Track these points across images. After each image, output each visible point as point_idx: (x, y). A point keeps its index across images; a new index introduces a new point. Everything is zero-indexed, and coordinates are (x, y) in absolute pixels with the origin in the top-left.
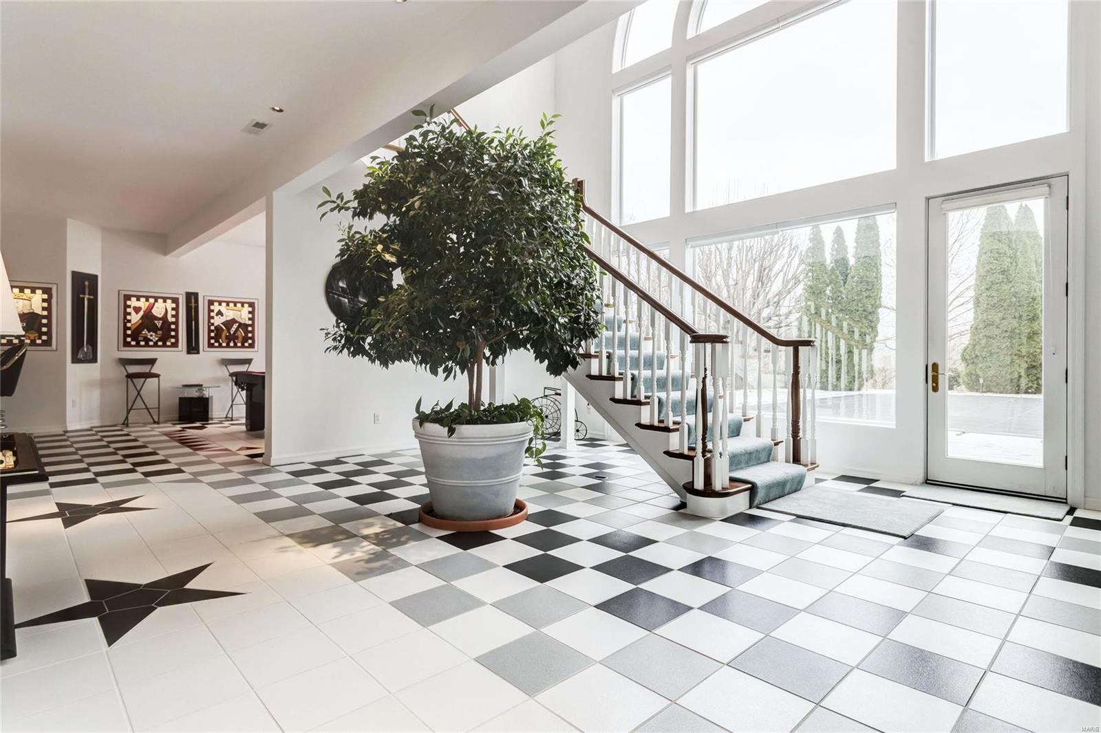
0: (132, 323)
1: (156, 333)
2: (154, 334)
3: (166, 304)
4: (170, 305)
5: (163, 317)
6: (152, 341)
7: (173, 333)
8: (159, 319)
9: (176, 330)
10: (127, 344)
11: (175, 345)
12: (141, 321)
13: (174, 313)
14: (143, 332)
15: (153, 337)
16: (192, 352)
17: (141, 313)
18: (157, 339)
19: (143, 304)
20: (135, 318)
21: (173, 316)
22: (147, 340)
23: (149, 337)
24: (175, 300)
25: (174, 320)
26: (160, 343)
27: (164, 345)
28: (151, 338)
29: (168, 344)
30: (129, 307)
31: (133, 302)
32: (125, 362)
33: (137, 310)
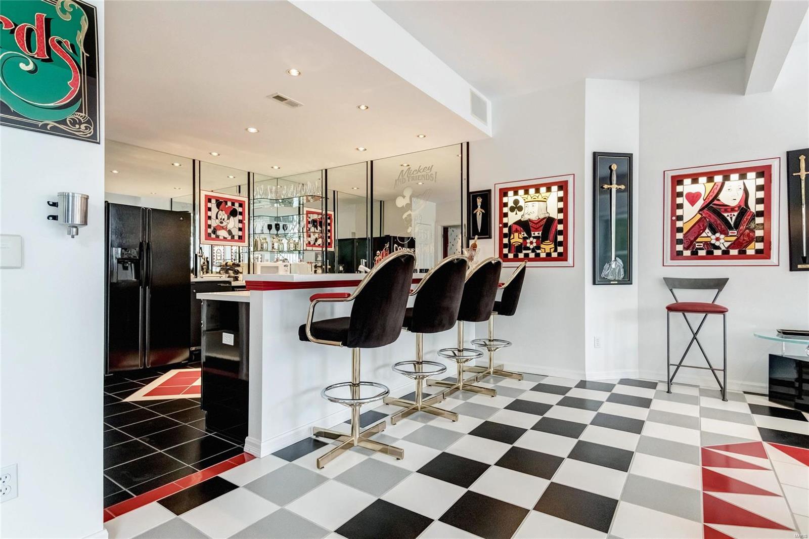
0: (685, 220)
1: (726, 235)
2: (722, 236)
3: (745, 181)
4: (752, 181)
5: (739, 206)
6: (718, 248)
7: (759, 233)
8: (733, 209)
9: (766, 228)
10: (678, 255)
11: (764, 254)
12: (699, 216)
13: (761, 194)
14: (704, 235)
15: (723, 241)
16: (799, 266)
17: (700, 203)
18: (727, 244)
19: (703, 187)
20: (690, 213)
21: (759, 201)
22: (710, 248)
23: (713, 242)
24: (764, 172)
25: (761, 207)
26: (734, 252)
27: (742, 254)
28: (717, 244)
29: (750, 251)
30: (680, 195)
31: (688, 187)
32: (672, 284)
33: (693, 198)
